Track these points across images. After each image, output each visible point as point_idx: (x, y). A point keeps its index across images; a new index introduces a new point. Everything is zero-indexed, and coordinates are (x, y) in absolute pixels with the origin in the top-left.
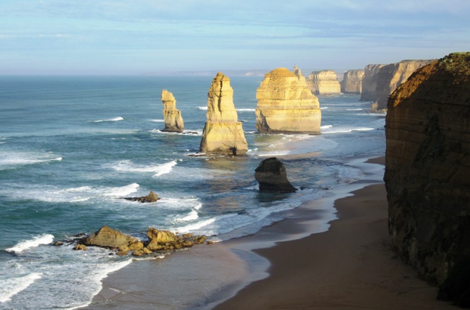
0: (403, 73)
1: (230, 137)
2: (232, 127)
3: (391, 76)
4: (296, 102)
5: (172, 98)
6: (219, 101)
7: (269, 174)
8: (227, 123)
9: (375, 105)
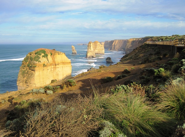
0: (115, 42)
1: (92, 54)
2: (93, 52)
3: (113, 43)
4: (100, 48)
5: (74, 47)
6: (90, 47)
7: (109, 60)
8: (91, 51)
9: (109, 49)
